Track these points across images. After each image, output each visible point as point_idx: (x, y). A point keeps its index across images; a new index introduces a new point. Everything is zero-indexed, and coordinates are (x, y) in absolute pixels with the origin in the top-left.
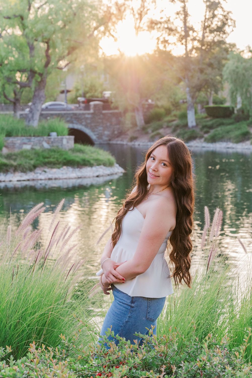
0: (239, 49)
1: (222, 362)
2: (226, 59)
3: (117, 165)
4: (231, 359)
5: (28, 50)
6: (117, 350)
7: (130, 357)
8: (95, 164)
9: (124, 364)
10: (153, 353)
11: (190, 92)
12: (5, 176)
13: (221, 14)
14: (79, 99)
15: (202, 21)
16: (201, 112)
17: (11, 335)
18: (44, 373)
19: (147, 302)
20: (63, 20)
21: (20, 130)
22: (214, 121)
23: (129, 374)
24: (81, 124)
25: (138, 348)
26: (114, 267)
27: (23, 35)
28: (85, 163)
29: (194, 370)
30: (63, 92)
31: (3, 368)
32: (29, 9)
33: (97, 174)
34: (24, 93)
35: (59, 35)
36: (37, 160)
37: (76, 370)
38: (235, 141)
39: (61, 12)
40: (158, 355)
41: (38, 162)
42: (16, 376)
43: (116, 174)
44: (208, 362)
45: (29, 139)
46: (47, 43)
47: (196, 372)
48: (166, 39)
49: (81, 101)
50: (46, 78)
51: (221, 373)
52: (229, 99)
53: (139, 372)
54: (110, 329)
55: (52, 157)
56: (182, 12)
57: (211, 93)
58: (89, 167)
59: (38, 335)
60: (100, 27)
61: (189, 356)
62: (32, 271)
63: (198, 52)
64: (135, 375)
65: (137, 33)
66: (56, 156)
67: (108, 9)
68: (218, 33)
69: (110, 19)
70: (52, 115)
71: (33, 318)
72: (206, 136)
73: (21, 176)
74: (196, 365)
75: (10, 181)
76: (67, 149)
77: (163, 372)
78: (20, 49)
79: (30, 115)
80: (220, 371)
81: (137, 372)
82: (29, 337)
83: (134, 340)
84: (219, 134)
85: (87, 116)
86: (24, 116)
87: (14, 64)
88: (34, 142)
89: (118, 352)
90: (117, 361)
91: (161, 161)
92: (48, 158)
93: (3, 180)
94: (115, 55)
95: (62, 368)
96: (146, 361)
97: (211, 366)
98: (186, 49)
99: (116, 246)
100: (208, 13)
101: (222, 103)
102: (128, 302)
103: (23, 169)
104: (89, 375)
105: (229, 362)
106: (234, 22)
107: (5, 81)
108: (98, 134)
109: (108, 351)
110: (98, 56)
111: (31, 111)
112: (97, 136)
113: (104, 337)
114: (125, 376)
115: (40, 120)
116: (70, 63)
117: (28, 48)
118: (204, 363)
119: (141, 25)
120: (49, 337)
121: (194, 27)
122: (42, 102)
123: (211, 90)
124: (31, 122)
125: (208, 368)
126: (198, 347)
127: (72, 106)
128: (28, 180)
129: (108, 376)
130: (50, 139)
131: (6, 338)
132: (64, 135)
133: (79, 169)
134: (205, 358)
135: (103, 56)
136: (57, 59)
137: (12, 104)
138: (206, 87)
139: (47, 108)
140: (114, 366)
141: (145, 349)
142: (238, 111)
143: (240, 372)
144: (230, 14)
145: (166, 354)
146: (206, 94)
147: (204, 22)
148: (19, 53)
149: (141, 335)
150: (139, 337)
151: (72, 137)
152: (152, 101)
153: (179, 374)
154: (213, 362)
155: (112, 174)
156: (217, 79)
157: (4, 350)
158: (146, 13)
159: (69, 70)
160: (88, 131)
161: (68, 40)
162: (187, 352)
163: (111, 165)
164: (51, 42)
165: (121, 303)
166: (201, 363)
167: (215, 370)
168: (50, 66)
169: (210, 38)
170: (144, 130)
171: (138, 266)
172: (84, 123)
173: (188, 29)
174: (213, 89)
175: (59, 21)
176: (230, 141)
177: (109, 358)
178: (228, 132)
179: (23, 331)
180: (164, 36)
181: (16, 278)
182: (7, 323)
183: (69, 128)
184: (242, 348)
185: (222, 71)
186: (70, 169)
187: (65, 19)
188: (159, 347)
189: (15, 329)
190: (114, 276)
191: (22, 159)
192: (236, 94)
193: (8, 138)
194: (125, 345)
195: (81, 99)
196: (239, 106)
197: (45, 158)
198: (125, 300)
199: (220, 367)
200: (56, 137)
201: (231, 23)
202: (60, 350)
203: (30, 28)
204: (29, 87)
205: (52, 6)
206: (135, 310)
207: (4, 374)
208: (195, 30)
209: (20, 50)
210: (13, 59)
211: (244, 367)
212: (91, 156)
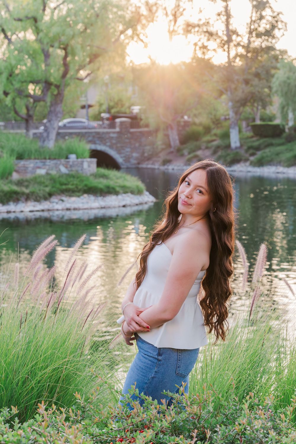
0: (291, 56)
1: (265, 426)
2: (276, 68)
3: (147, 193)
4: (276, 422)
5: (43, 57)
6: (142, 411)
7: (157, 420)
8: (121, 191)
9: (149, 427)
10: (183, 416)
11: (233, 107)
12: (16, 206)
13: (270, 16)
14: (103, 115)
15: (247, 24)
16: (246, 131)
17: (18, 394)
18: (54, 439)
19: (177, 354)
20: (83, 23)
21: (33, 151)
22: (261, 141)
23: (155, 440)
24: (105, 144)
25: (166, 409)
26: (137, 313)
27: (36, 40)
28: (109, 191)
29: (231, 435)
30: (83, 107)
31: (6, 433)
32: (44, 10)
33: (123, 203)
34: (38, 108)
35: (80, 40)
36: (53, 187)
37: (93, 435)
38: (286, 164)
39: (81, 13)
40: (190, 417)
41: (54, 189)
42: (21, 442)
43: (146, 203)
44: (248, 426)
45: (44, 162)
46: (65, 49)
47: (234, 438)
48: (206, 44)
49: (105, 117)
50: (64, 90)
51: (264, 440)
52: (279, 115)
53: (167, 437)
54: (134, 387)
55: (71, 183)
56: (224, 13)
57: (257, 109)
58: (114, 195)
59: (50, 393)
60: (127, 30)
61: (227, 419)
62: (43, 318)
63: (243, 59)
64: (162, 441)
65: (171, 38)
66: (75, 182)
67: (136, 10)
68: (266, 38)
69: (139, 21)
70: (71, 134)
71: (45, 373)
72: (252, 158)
73: (34, 206)
74: (234, 430)
75: (22, 212)
76: (89, 174)
77: (195, 438)
78: (33, 56)
79: (45, 135)
80: (262, 437)
81: (165, 437)
82: (39, 396)
83: (161, 400)
84: (267, 156)
85: (112, 135)
86: (38, 135)
87: (26, 75)
88: (49, 165)
89: (143, 413)
90: (141, 425)
91: (196, 187)
92: (66, 184)
93: (13, 210)
94: (145, 64)
95: (75, 433)
96: (176, 424)
97: (251, 431)
98: (229, 57)
99: (140, 288)
100: (254, 14)
101: (270, 119)
102: (155, 354)
103: (36, 197)
104: (108, 441)
105: (273, 426)
106: (286, 24)
107: (16, 94)
108: (124, 157)
109: (131, 413)
110: (125, 65)
111: (46, 130)
112: (124, 159)
113: (126, 396)
114: (150, 441)
115: (56, 140)
116: (92, 73)
117: (43, 55)
118: (244, 427)
119: (176, 28)
120: (63, 396)
121: (238, 31)
122: (59, 119)
123: (258, 105)
124: (46, 143)
125: (248, 432)
126: (238, 408)
127: (95, 124)
128: (43, 211)
129: (130, 442)
130: (68, 162)
131: (12, 397)
132: (85, 158)
133: (102, 197)
134: (244, 421)
135: (131, 65)
136: (77, 68)
137: (24, 121)
138: (252, 101)
139: (65, 126)
140: (138, 430)
141: (174, 410)
142: (289, 129)
143: (286, 438)
144: (280, 15)
145: (199, 417)
146: (253, 110)
147: (249, 25)
148: (32, 61)
149: (170, 394)
150: (167, 396)
151: (95, 160)
152: (189, 117)
153: (214, 440)
154: (254, 426)
155: (141, 204)
156: (265, 92)
157: (10, 411)
158: (182, 14)
159: (90, 81)
160: (113, 153)
161: (89, 45)
162: (224, 414)
163: (139, 192)
164: (69, 49)
165: (146, 356)
166: (240, 427)
167: (256, 436)
168: (68, 76)
169: (257, 43)
170: (179, 152)
171: (165, 311)
172: (108, 144)
173: (230, 33)
174: (260, 103)
175: (79, 23)
176: (280, 165)
177: (131, 420)
178: (278, 154)
179: (33, 388)
180: (202, 41)
181: (25, 326)
182: (13, 379)
183: (90, 149)
184: (289, 410)
185: (270, 82)
186: (92, 198)
187: (86, 20)
188: (191, 408)
189: (23, 386)
190: (137, 323)
191: (36, 186)
192: (288, 109)
193: (19, 161)
194: (151, 405)
195: (105, 115)
196: (291, 124)
197: (62, 184)
198: (151, 352)
199: (262, 432)
200: (75, 160)
201: (282, 26)
202: (75, 411)
203: (45, 31)
204: (44, 101)
205: (71, 6)
206: (163, 364)
207: (7, 439)
208: (239, 34)
209: (33, 58)
210: (24, 68)
211: (291, 432)
212: (116, 183)
